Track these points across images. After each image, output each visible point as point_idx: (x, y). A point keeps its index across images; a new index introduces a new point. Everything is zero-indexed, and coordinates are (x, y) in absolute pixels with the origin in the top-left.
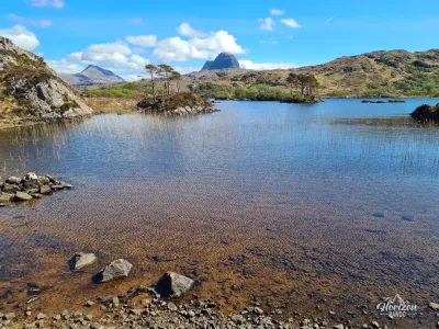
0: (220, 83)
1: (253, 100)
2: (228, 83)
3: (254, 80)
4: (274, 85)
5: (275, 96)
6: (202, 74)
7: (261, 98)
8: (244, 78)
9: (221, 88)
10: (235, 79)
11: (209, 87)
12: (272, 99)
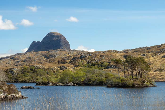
0: (46, 66)
1: (79, 84)
2: (55, 66)
3: (85, 62)
4: (107, 67)
5: (104, 80)
6: (26, 57)
7: (88, 83)
8: (74, 60)
9: (47, 71)
10: (63, 61)
11: (33, 70)
12: (101, 84)
